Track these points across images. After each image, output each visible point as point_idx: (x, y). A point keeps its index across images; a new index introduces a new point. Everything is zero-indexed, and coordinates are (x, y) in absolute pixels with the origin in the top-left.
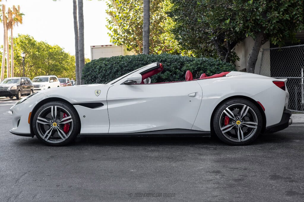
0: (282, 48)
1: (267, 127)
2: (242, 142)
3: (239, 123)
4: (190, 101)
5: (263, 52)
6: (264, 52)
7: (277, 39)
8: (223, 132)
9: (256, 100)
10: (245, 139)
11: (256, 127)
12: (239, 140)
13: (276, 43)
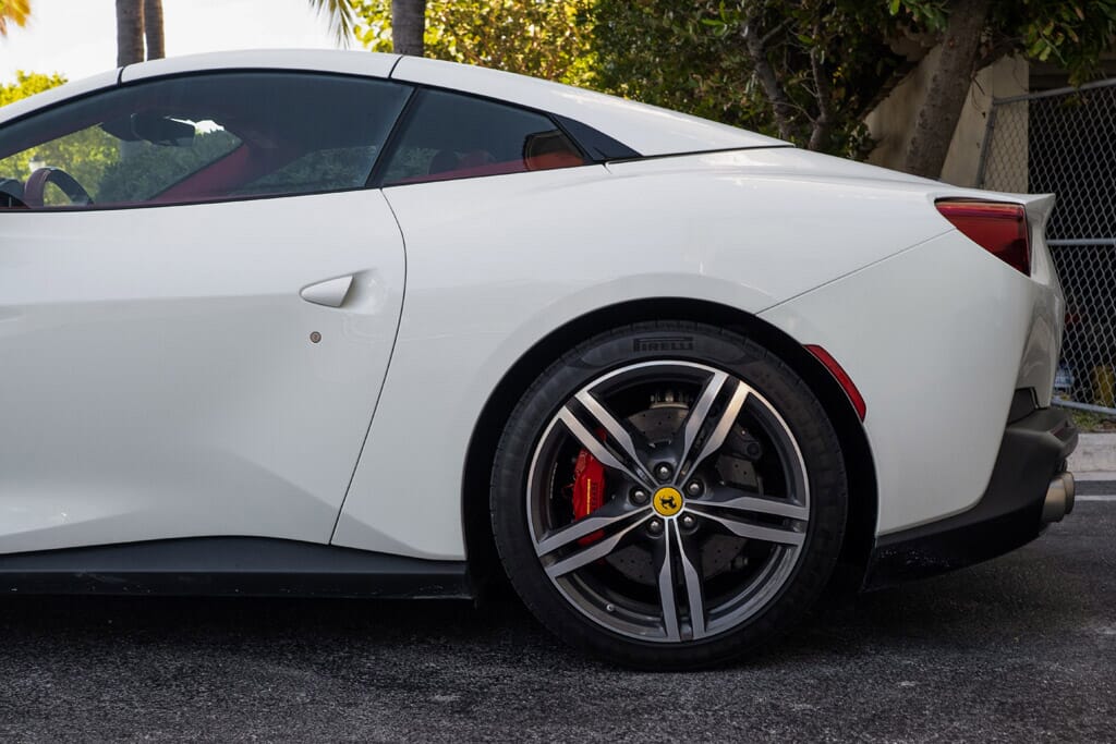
0: (1086, 86)
1: (884, 537)
2: (688, 644)
3: (668, 506)
4: (316, 337)
5: (993, 114)
6: (1000, 112)
7: (1057, 29)
8: (554, 570)
9: (804, 338)
10: (712, 624)
11: (797, 538)
12: (671, 634)
13: (1048, 50)
